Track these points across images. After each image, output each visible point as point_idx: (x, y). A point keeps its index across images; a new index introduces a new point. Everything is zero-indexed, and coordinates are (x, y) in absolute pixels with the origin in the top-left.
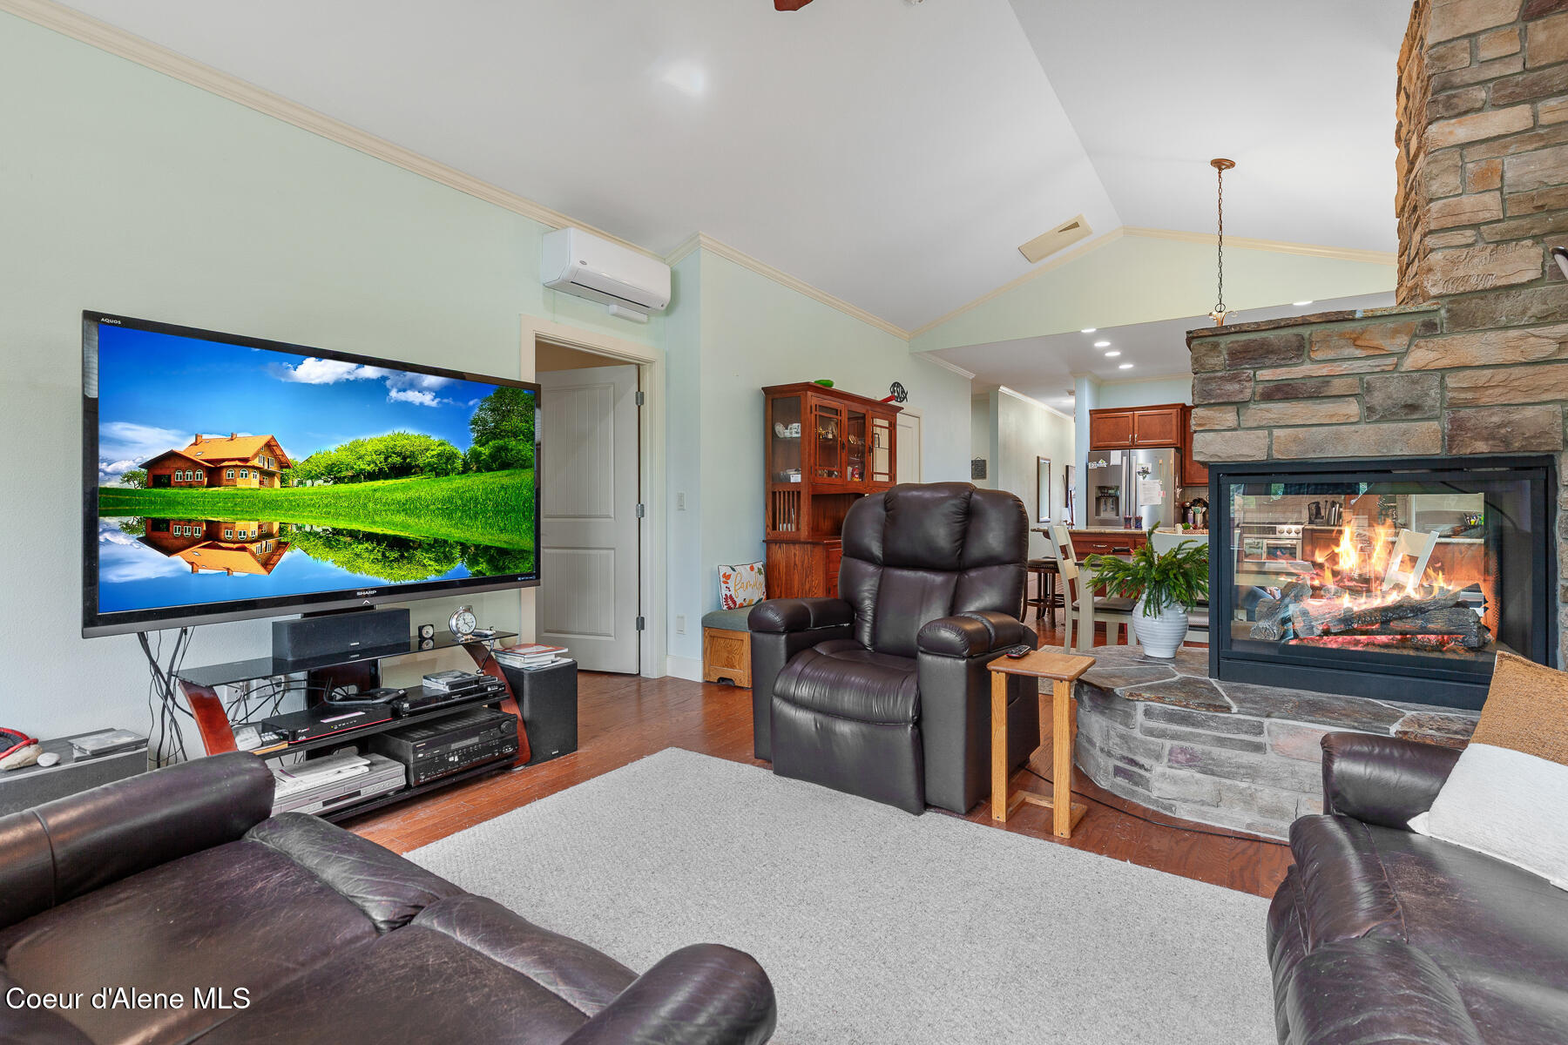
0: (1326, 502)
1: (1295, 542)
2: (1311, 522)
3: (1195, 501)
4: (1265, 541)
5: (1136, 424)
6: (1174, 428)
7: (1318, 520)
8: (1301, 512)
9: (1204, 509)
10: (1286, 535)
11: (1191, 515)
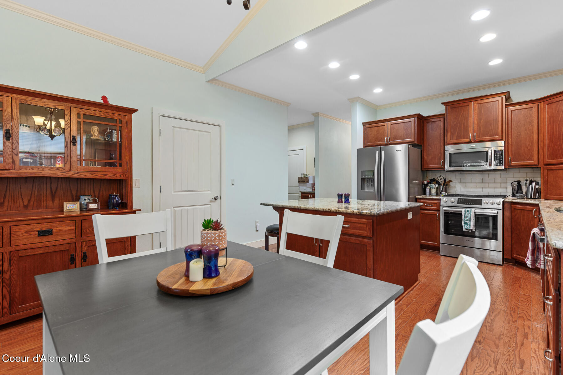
0: (527, 180)
1: (496, 211)
2: (513, 195)
3: (431, 180)
4: (473, 210)
5: (389, 130)
6: (413, 131)
7: (518, 195)
8: (507, 188)
9: (437, 186)
10: (490, 206)
11: (428, 190)
